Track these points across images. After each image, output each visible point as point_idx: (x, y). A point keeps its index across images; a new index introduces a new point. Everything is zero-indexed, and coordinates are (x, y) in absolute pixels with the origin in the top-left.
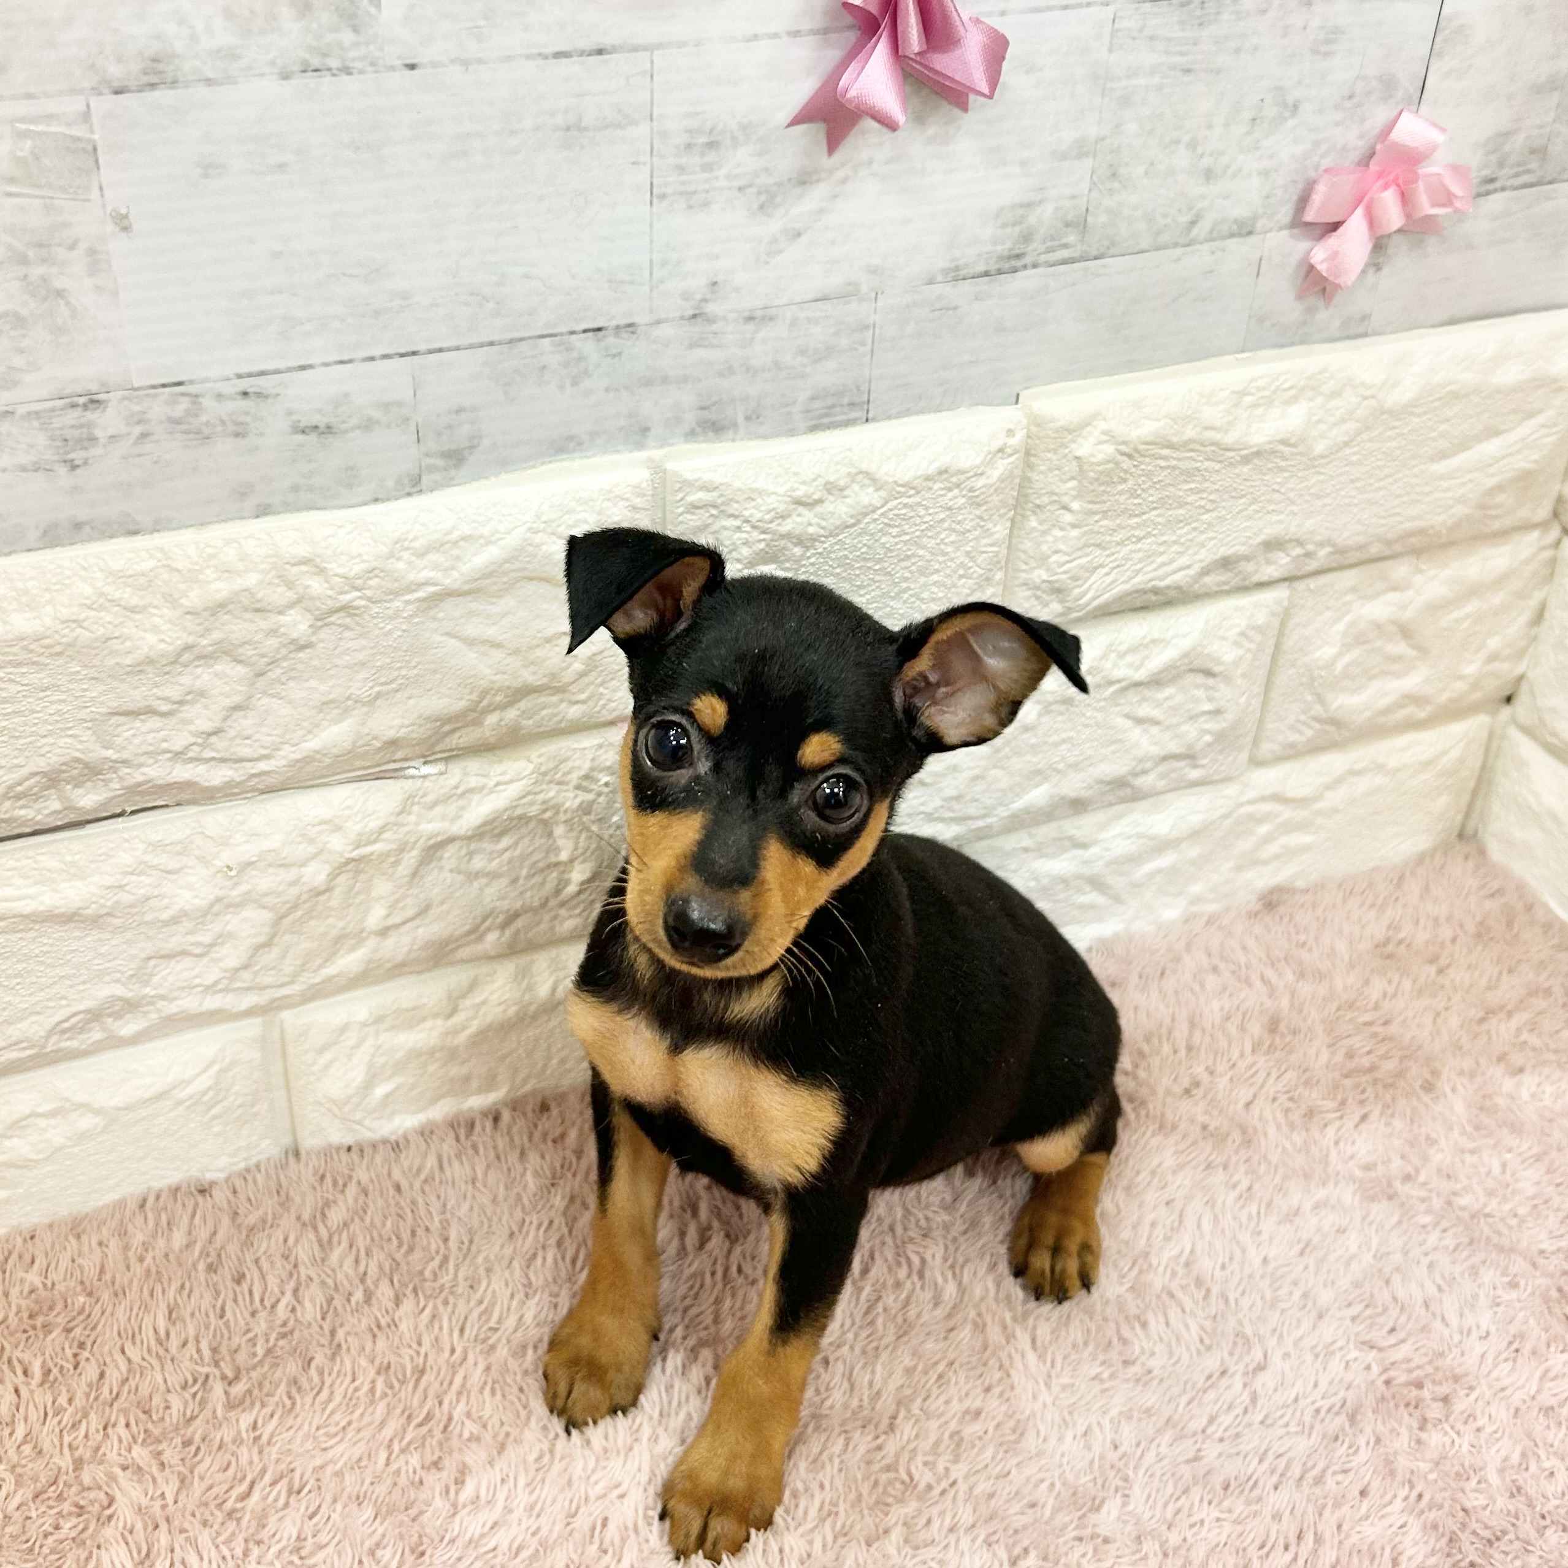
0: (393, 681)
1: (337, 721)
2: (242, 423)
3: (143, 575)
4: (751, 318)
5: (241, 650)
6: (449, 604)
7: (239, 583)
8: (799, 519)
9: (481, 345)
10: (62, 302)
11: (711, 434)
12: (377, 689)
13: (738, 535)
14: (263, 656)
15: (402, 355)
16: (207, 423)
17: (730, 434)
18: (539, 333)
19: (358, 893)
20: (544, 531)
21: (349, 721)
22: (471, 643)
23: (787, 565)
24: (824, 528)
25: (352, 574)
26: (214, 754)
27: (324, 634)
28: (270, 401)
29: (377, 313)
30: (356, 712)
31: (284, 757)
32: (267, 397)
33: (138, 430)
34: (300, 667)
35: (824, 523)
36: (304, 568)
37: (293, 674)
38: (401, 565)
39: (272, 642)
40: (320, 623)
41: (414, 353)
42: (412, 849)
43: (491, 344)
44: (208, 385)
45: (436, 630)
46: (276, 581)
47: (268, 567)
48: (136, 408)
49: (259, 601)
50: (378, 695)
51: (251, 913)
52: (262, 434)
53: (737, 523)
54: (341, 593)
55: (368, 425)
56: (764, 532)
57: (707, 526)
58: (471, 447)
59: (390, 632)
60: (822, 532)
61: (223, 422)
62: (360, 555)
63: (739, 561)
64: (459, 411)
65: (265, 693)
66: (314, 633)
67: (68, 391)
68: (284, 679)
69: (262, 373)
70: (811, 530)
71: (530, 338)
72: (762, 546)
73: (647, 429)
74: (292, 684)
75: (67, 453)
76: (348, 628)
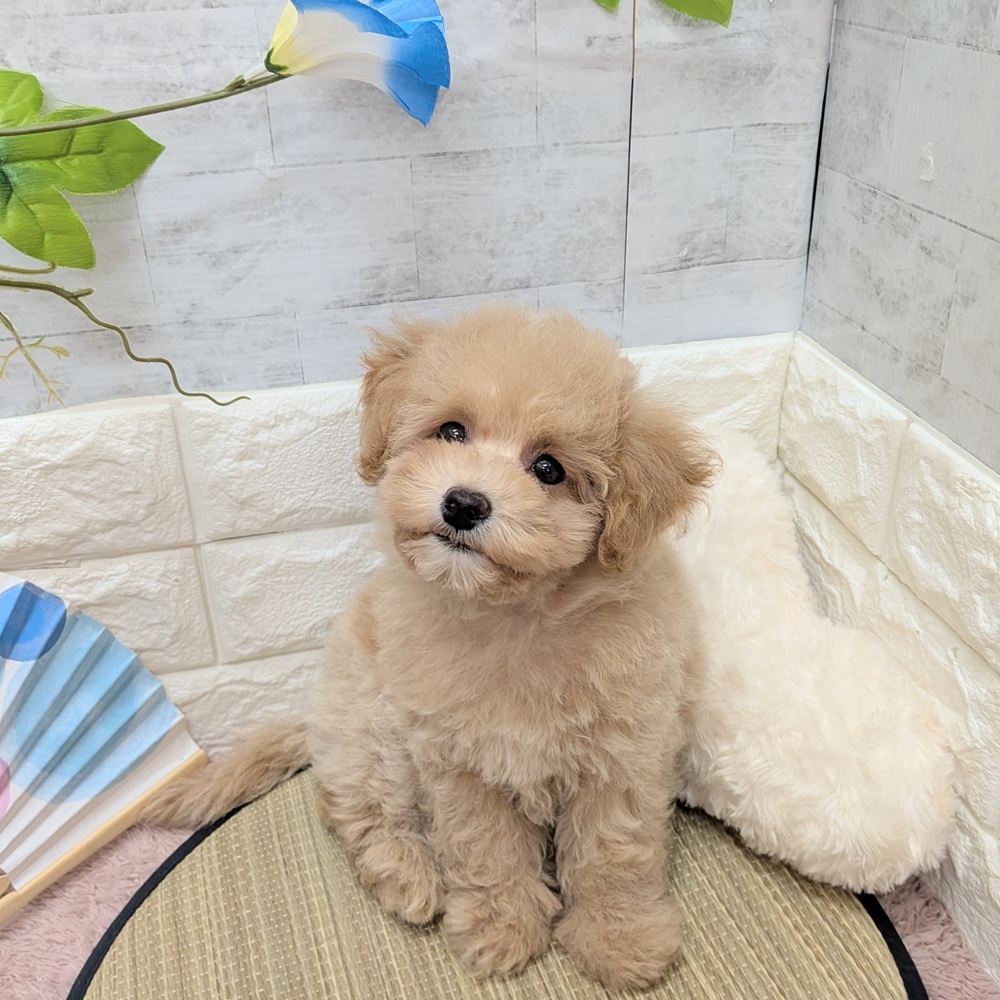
6: (59, 472)
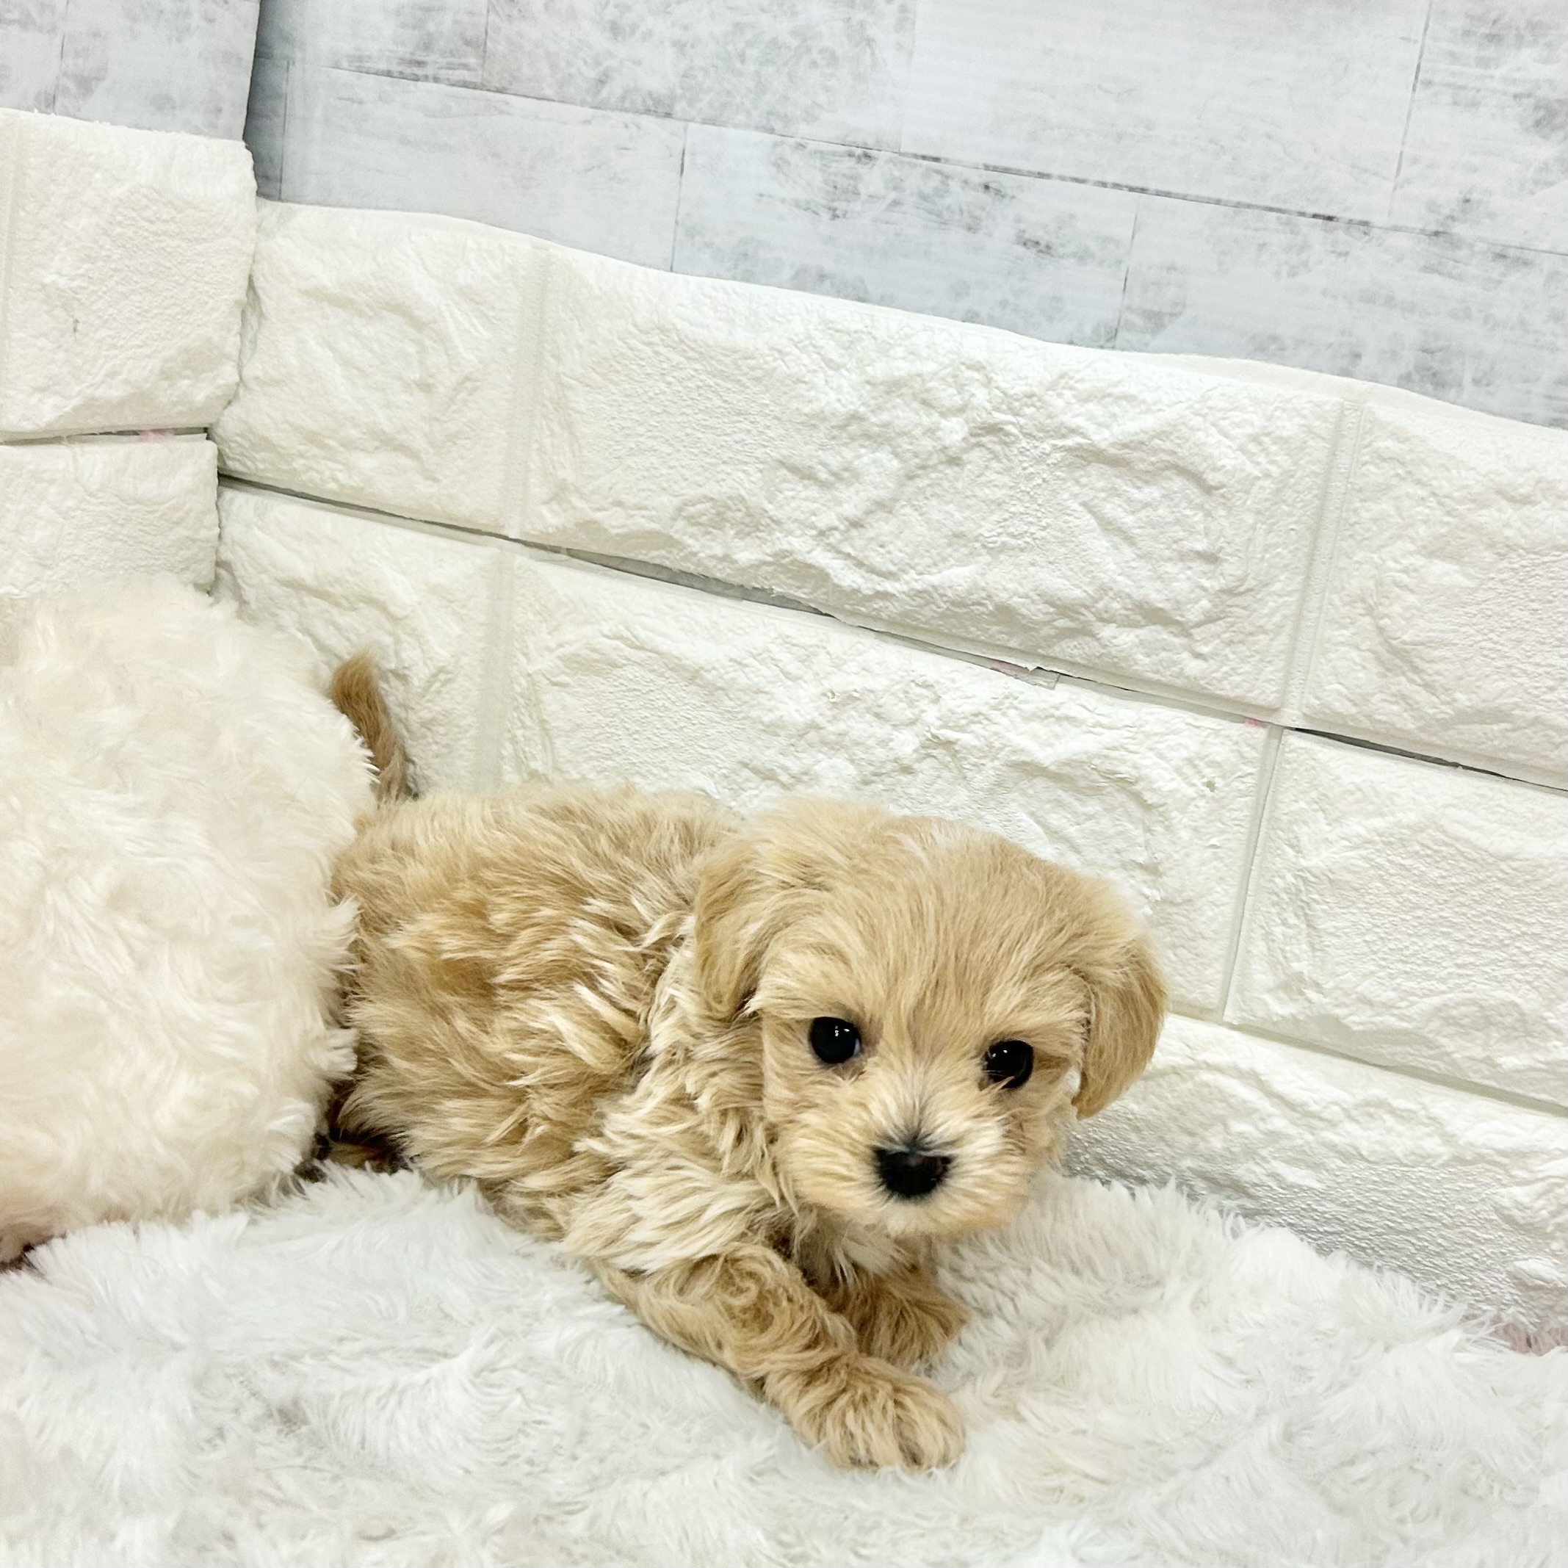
0: (1021, 535)
1: (961, 563)
2: (976, 218)
3: (848, 334)
4: (1501, 256)
5: (900, 440)
7: (918, 367)
8: (1496, 515)
9: (1208, 201)
10: (868, 51)
11: (1429, 387)
12: (1004, 538)
13: (1420, 509)
14: (916, 455)
15: (1131, 189)
16: (948, 208)
17: (1452, 394)
18: (1269, 204)
19: (938, 792)
20: (1204, 416)
21: (972, 567)
22: (1108, 526)
23: (1471, 571)
24: (1525, 537)
25: (1011, 392)
26: (849, 550)
27: (975, 455)
28: (1006, 201)
29: (1120, 137)
30: (980, 559)
31: (907, 583)
32: (1003, 196)
33: (892, 195)
34: (946, 484)
35: (1526, 531)
36: (977, 375)
37: (938, 490)
38: (1059, 403)
39: (927, 444)
40: (973, 440)
41: (1143, 190)
42: (994, 758)
43: (1218, 202)
44: (959, 169)
45: (1076, 496)
46: (950, 380)
47: (947, 362)
48: (896, 174)
49: (927, 391)
50: (1003, 548)
51: (840, 761)
52: (990, 235)
53: (1423, 492)
54: (997, 409)
55: (1083, 256)
56: (1449, 513)
57: (1389, 487)
58: (1172, 315)
59: (1030, 477)
60: (1523, 541)
61: (961, 211)
62: (1026, 378)
63: (1412, 540)
64: (1171, 268)
65: (909, 501)
66: (965, 450)
67: (849, 139)
68: (929, 491)
69: (1006, 170)
70: (1509, 533)
71: (1257, 207)
72: (1443, 531)
73: (1358, 356)
74: (934, 502)
75: (833, 201)
76: (996, 457)
